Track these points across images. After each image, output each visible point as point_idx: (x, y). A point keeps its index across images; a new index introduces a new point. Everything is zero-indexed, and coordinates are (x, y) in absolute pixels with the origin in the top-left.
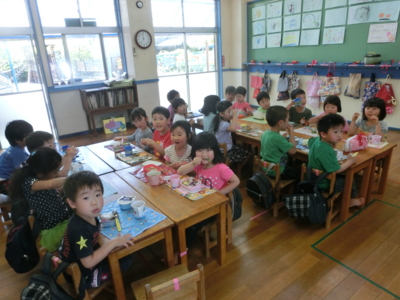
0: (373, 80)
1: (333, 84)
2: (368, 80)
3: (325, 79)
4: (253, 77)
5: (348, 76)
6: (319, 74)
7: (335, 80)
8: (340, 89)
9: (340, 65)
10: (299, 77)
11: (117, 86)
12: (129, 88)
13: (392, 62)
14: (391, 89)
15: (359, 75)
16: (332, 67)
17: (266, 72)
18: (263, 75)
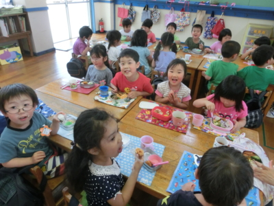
0: (213, 16)
1: (185, 17)
2: (209, 15)
3: (180, 13)
4: (119, 9)
5: (196, 12)
6: (175, 9)
7: (187, 14)
8: (190, 21)
9: (193, 3)
10: (159, 11)
11: (6, 14)
12: (21, 16)
13: (227, 4)
14: (223, 23)
15: (205, 12)
16: (187, 5)
17: (131, 5)
18: (128, 7)
